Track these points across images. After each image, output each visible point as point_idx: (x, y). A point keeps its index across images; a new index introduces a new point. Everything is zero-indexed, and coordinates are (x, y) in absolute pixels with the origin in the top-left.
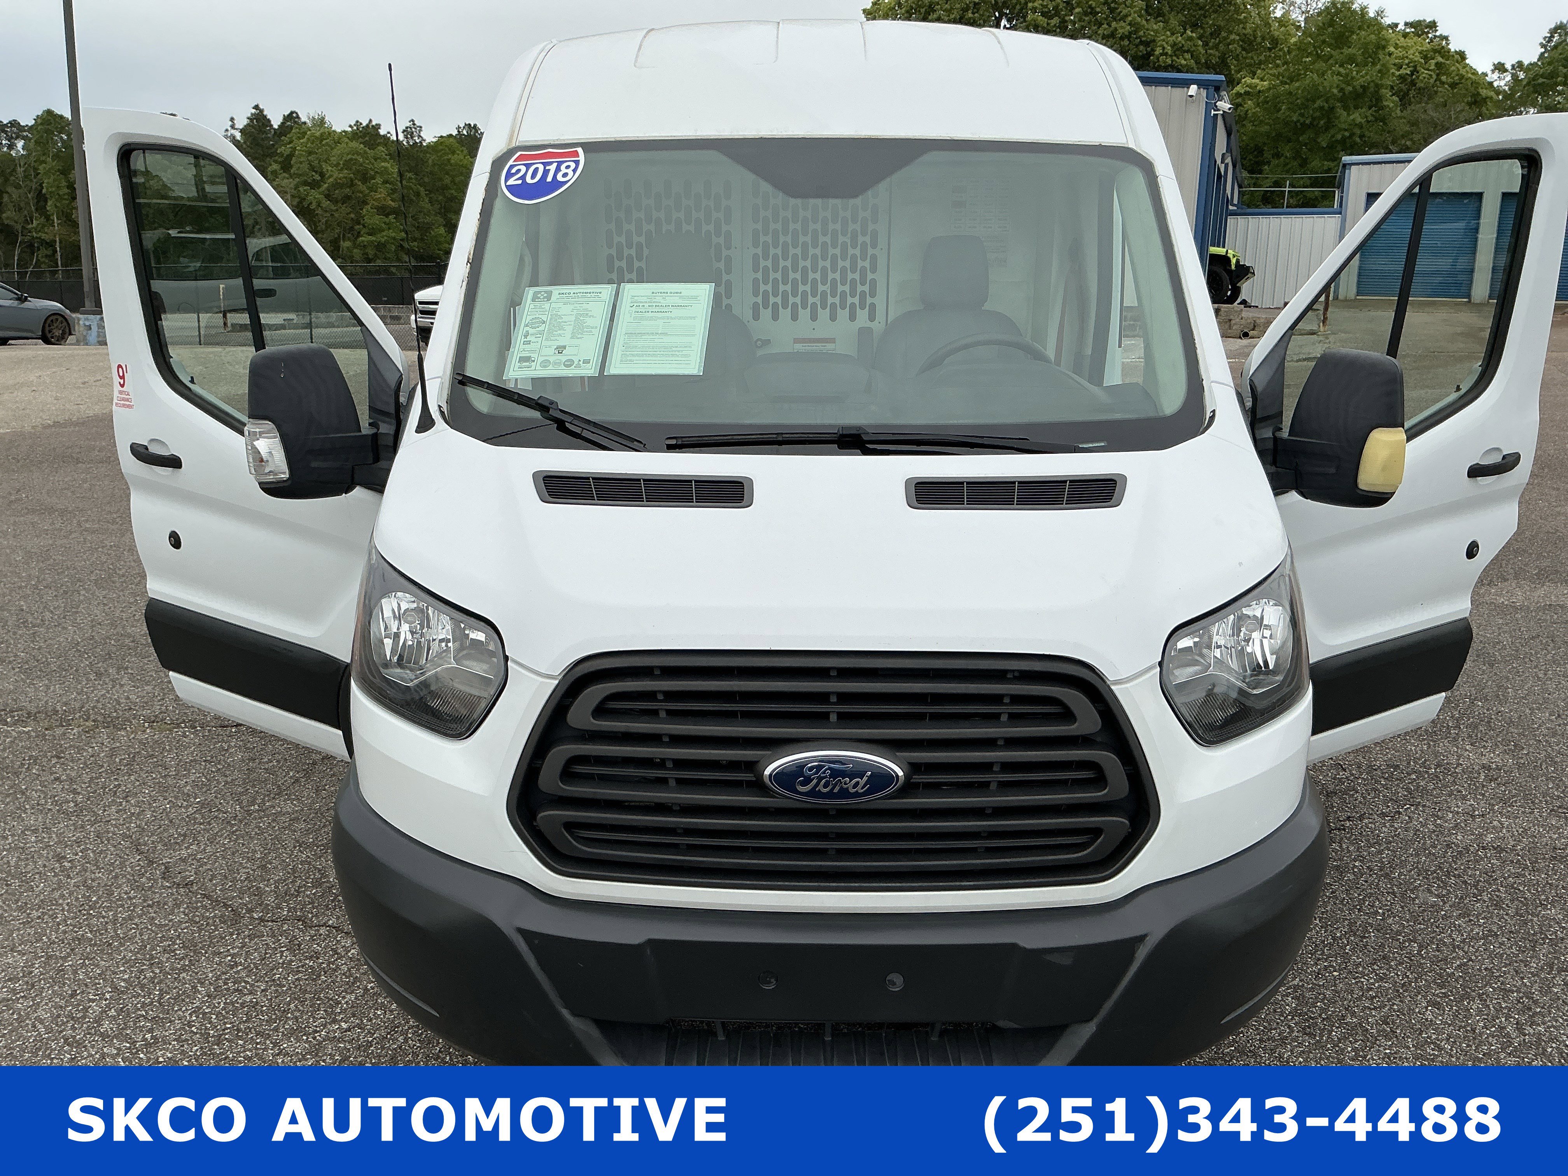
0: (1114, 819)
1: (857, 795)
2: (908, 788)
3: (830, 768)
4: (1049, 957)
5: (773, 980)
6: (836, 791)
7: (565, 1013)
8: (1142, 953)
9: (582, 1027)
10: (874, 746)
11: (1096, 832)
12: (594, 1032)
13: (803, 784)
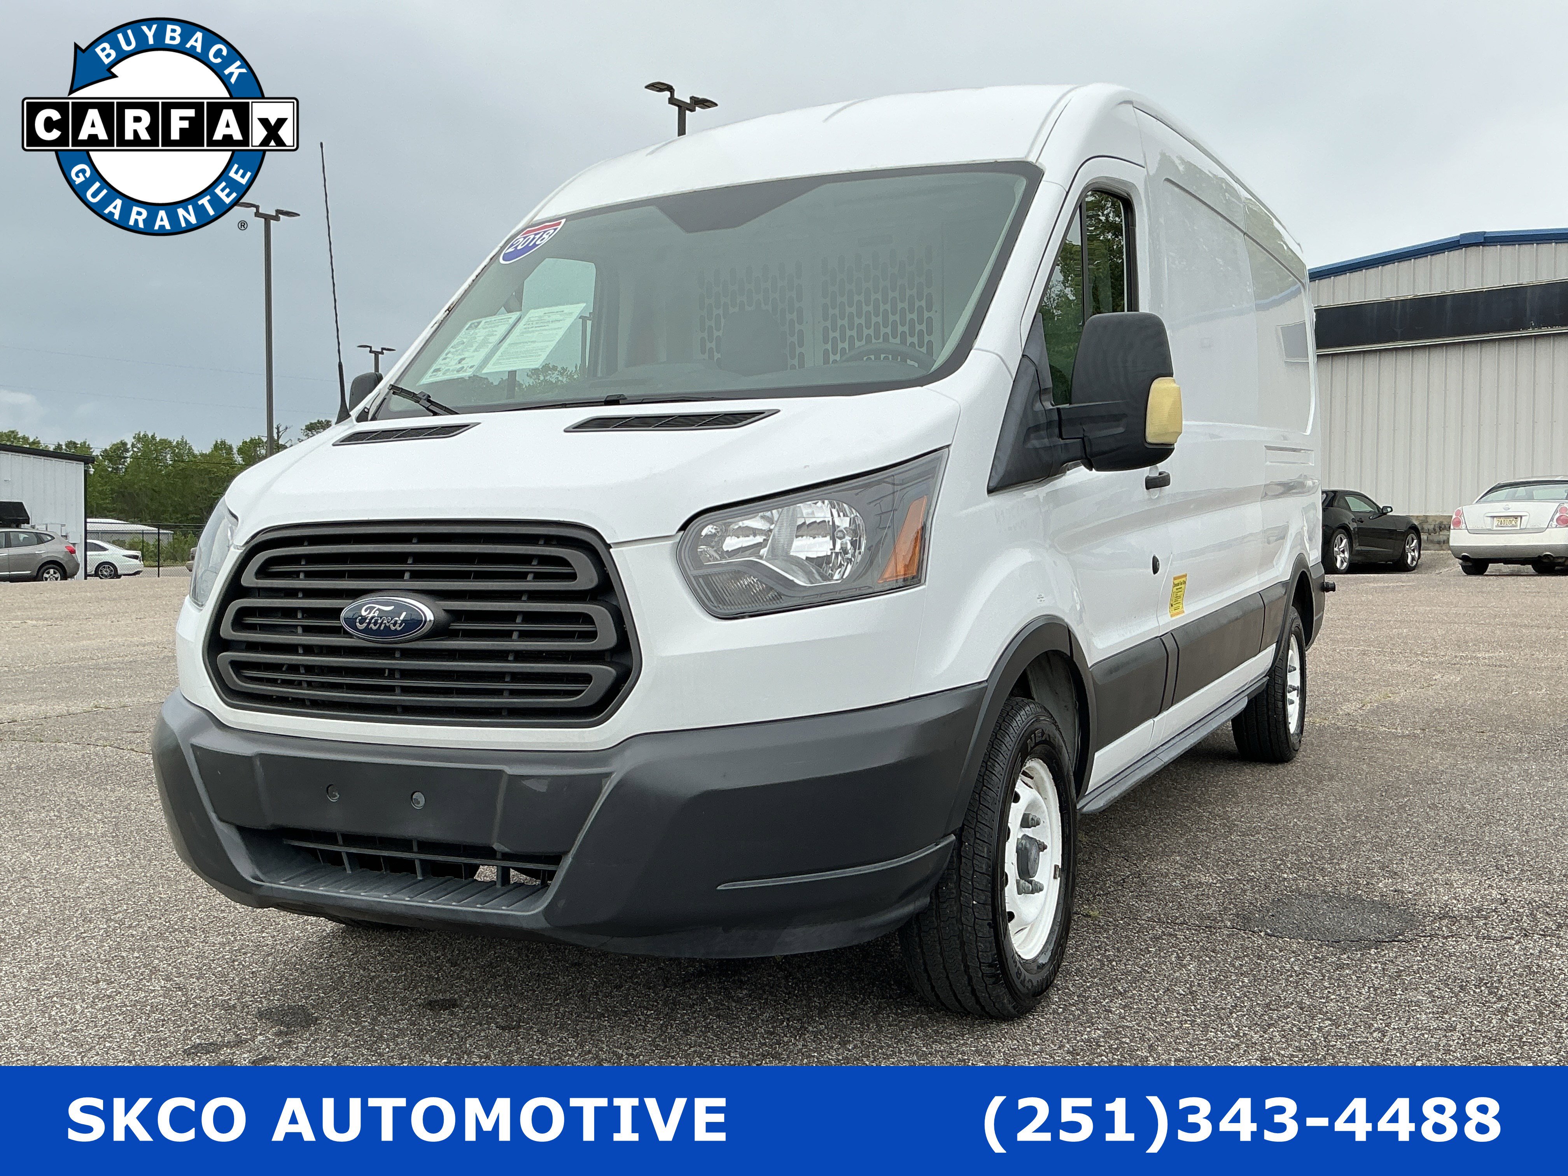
0: (604, 667)
1: (396, 632)
2: (439, 631)
3: (378, 609)
4: (527, 783)
5: (337, 794)
6: (382, 628)
7: (213, 816)
8: (607, 788)
9: (226, 831)
10: (420, 595)
11: (586, 678)
12: (236, 837)
13: (361, 623)
